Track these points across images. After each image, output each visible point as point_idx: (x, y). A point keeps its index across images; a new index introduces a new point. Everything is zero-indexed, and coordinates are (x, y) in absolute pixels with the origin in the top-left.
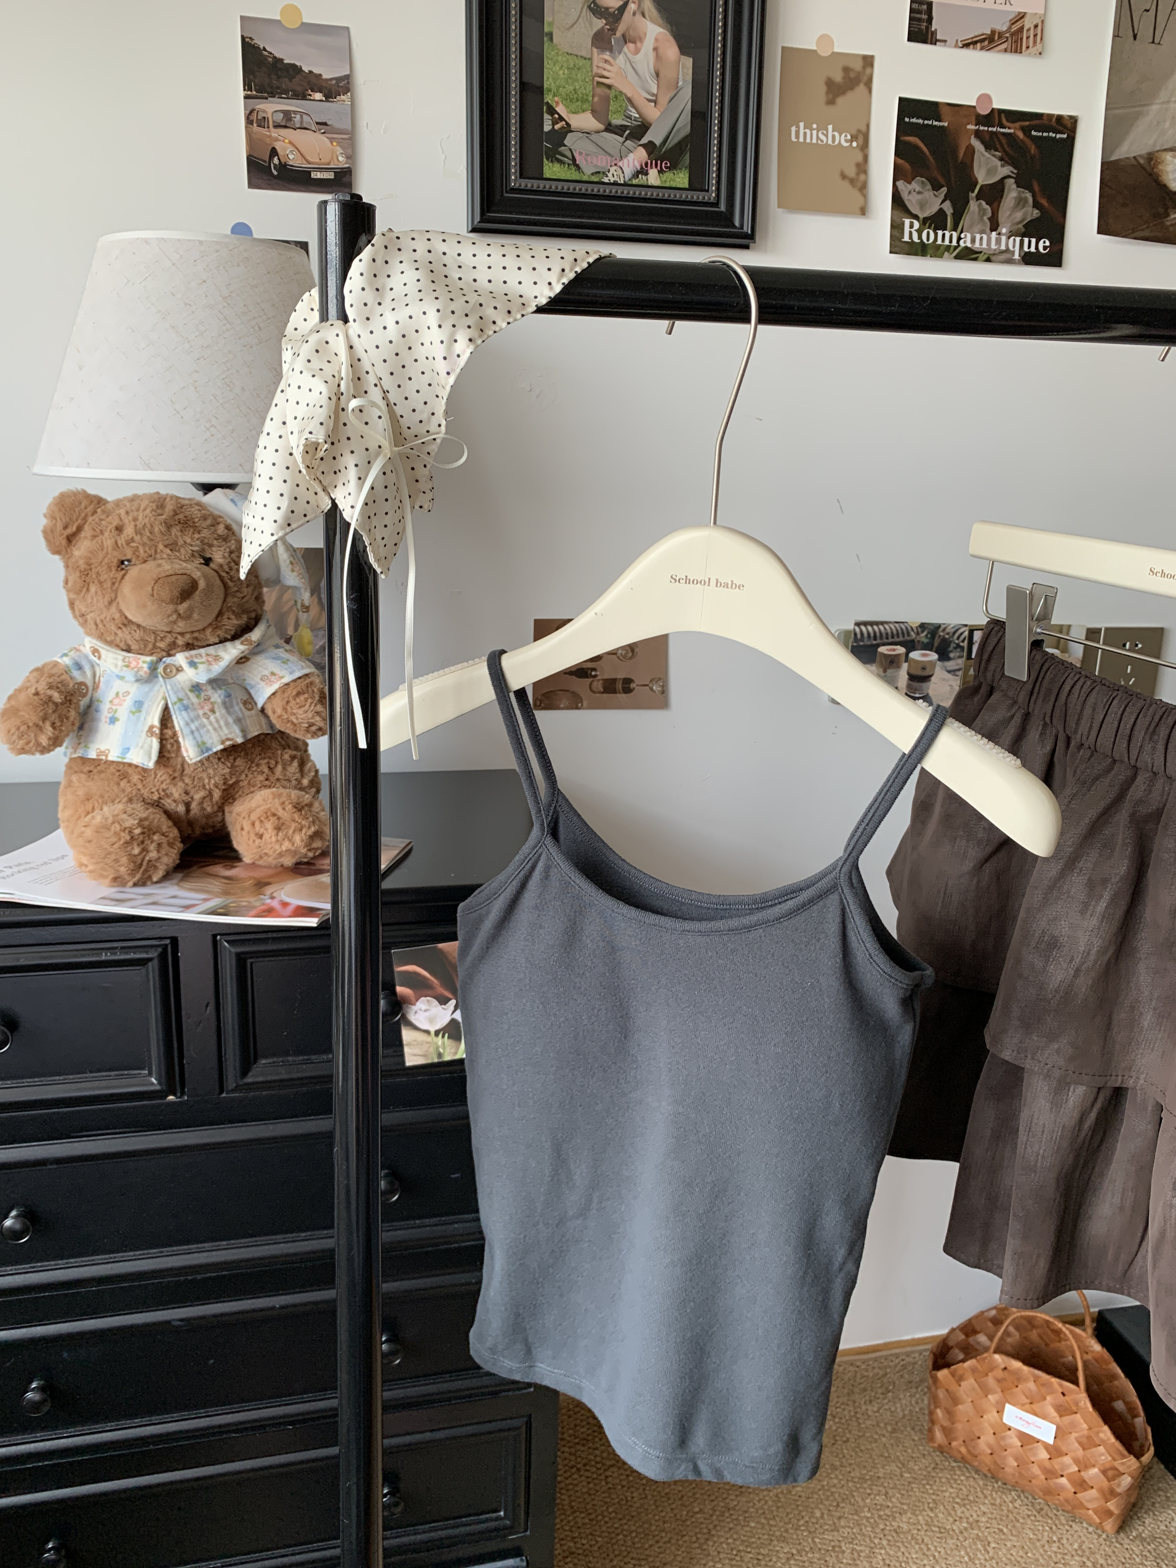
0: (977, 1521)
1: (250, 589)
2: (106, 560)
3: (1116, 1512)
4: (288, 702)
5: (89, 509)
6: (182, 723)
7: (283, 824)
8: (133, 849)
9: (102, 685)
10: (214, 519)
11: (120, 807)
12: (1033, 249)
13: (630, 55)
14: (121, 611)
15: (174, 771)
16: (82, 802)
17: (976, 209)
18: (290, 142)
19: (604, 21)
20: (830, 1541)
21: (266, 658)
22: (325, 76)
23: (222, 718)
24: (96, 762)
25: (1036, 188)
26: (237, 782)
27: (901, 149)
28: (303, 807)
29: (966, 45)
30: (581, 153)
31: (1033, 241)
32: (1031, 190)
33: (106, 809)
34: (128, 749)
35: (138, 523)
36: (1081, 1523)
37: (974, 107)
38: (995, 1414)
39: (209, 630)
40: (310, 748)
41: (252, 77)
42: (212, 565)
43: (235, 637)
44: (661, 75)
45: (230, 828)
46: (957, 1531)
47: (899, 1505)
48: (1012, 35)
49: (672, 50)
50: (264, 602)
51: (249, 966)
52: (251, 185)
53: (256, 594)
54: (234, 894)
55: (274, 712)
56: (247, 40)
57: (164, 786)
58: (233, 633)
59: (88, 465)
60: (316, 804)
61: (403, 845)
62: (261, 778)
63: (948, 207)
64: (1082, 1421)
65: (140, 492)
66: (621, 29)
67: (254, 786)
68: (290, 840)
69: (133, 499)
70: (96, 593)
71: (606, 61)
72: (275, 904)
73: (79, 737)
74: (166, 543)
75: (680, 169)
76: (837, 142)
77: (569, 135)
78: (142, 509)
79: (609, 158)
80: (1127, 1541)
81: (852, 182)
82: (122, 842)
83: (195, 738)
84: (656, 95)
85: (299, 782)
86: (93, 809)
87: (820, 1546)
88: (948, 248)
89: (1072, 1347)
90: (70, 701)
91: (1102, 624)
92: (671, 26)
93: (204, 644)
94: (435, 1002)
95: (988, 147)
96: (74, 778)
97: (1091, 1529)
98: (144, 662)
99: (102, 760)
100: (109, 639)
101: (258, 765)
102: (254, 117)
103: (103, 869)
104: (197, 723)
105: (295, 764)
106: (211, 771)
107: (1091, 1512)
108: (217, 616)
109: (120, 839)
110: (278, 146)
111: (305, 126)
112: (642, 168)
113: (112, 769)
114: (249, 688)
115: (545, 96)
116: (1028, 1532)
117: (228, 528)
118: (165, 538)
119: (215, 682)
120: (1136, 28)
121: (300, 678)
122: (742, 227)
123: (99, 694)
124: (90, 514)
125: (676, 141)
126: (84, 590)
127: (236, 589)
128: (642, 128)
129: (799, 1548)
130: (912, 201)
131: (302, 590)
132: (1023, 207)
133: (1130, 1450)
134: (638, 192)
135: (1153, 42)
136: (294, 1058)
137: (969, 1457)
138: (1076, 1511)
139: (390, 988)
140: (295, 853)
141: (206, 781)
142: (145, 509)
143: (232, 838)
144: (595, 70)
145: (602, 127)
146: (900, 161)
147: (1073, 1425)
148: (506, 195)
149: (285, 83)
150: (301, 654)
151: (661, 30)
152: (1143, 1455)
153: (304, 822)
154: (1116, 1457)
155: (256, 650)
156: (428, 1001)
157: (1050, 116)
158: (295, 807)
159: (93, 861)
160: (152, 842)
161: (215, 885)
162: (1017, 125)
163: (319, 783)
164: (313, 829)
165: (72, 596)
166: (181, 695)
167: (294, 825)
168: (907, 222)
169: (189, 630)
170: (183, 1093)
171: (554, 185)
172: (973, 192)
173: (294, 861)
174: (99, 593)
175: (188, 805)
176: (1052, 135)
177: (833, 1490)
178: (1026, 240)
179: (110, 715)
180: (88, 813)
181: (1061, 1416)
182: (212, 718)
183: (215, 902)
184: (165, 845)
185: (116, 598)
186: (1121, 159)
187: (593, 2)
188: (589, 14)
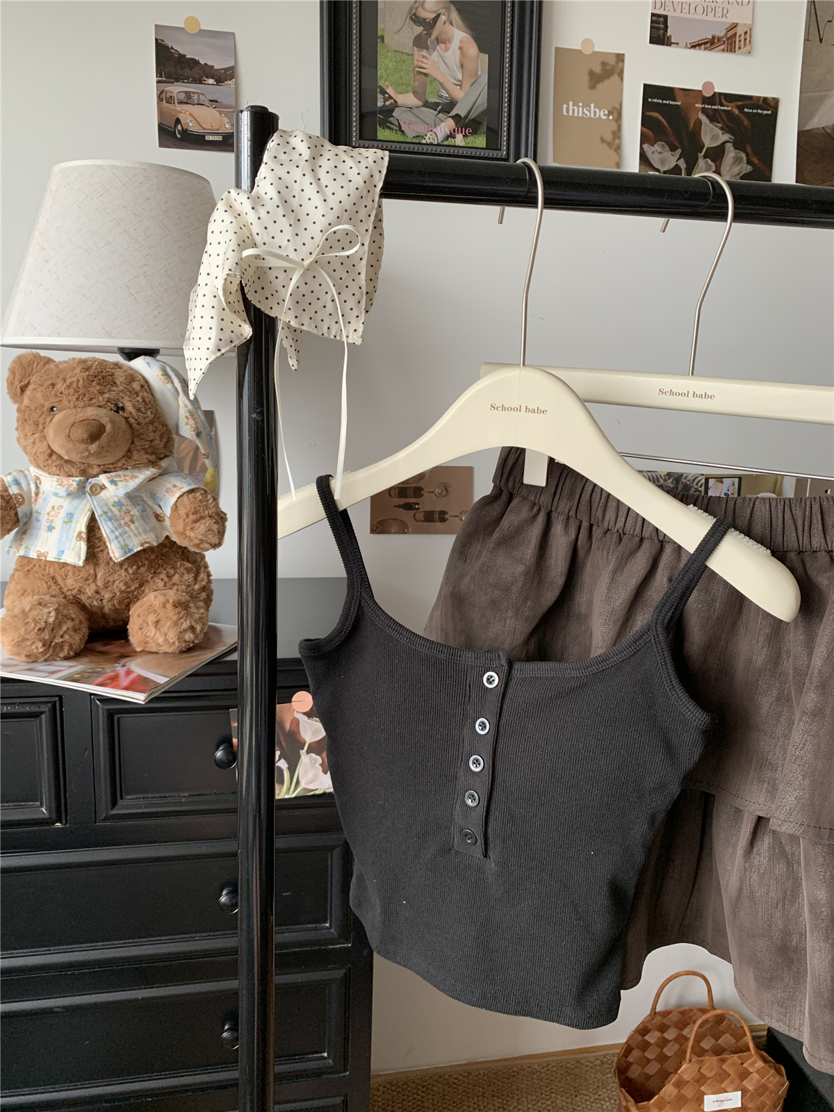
5: (39, 367)
6: (108, 531)
8: (45, 634)
13: (442, 53)
17: (704, 166)
18: (190, 114)
19: (422, 28)
22: (216, 67)
23: (140, 527)
25: (749, 149)
27: (646, 121)
29: (693, 47)
30: (405, 123)
32: (745, 152)
34: (63, 551)
37: (701, 91)
41: (162, 68)
42: (122, 412)
44: (465, 66)
48: (728, 39)
49: (473, 49)
51: (116, 720)
52: (162, 145)
56: (159, 41)
63: (682, 163)
66: (435, 33)
71: (424, 57)
76: (597, 116)
77: (397, 109)
79: (426, 126)
81: (609, 144)
84: (461, 81)
91: (808, 475)
92: (472, 31)
95: (711, 121)
98: (73, 481)
99: (42, 560)
102: (164, 96)
110: (181, 117)
111: (201, 103)
112: (451, 133)
115: (379, 81)
120: (821, 33)
123: (38, 507)
124: (38, 371)
125: (477, 113)
128: (452, 104)
130: (655, 159)
132: (740, 163)
134: (447, 150)
144: (416, 63)
145: (421, 104)
146: (645, 130)
149: (187, 72)
151: (465, 34)
155: (165, 472)
157: (758, 98)
162: (733, 104)
166: (105, 509)
170: (67, 821)
172: (701, 152)
176: (760, 111)
179: (47, 524)
182: (132, 526)
186: (812, 129)
187: (415, 14)
188: (412, 23)
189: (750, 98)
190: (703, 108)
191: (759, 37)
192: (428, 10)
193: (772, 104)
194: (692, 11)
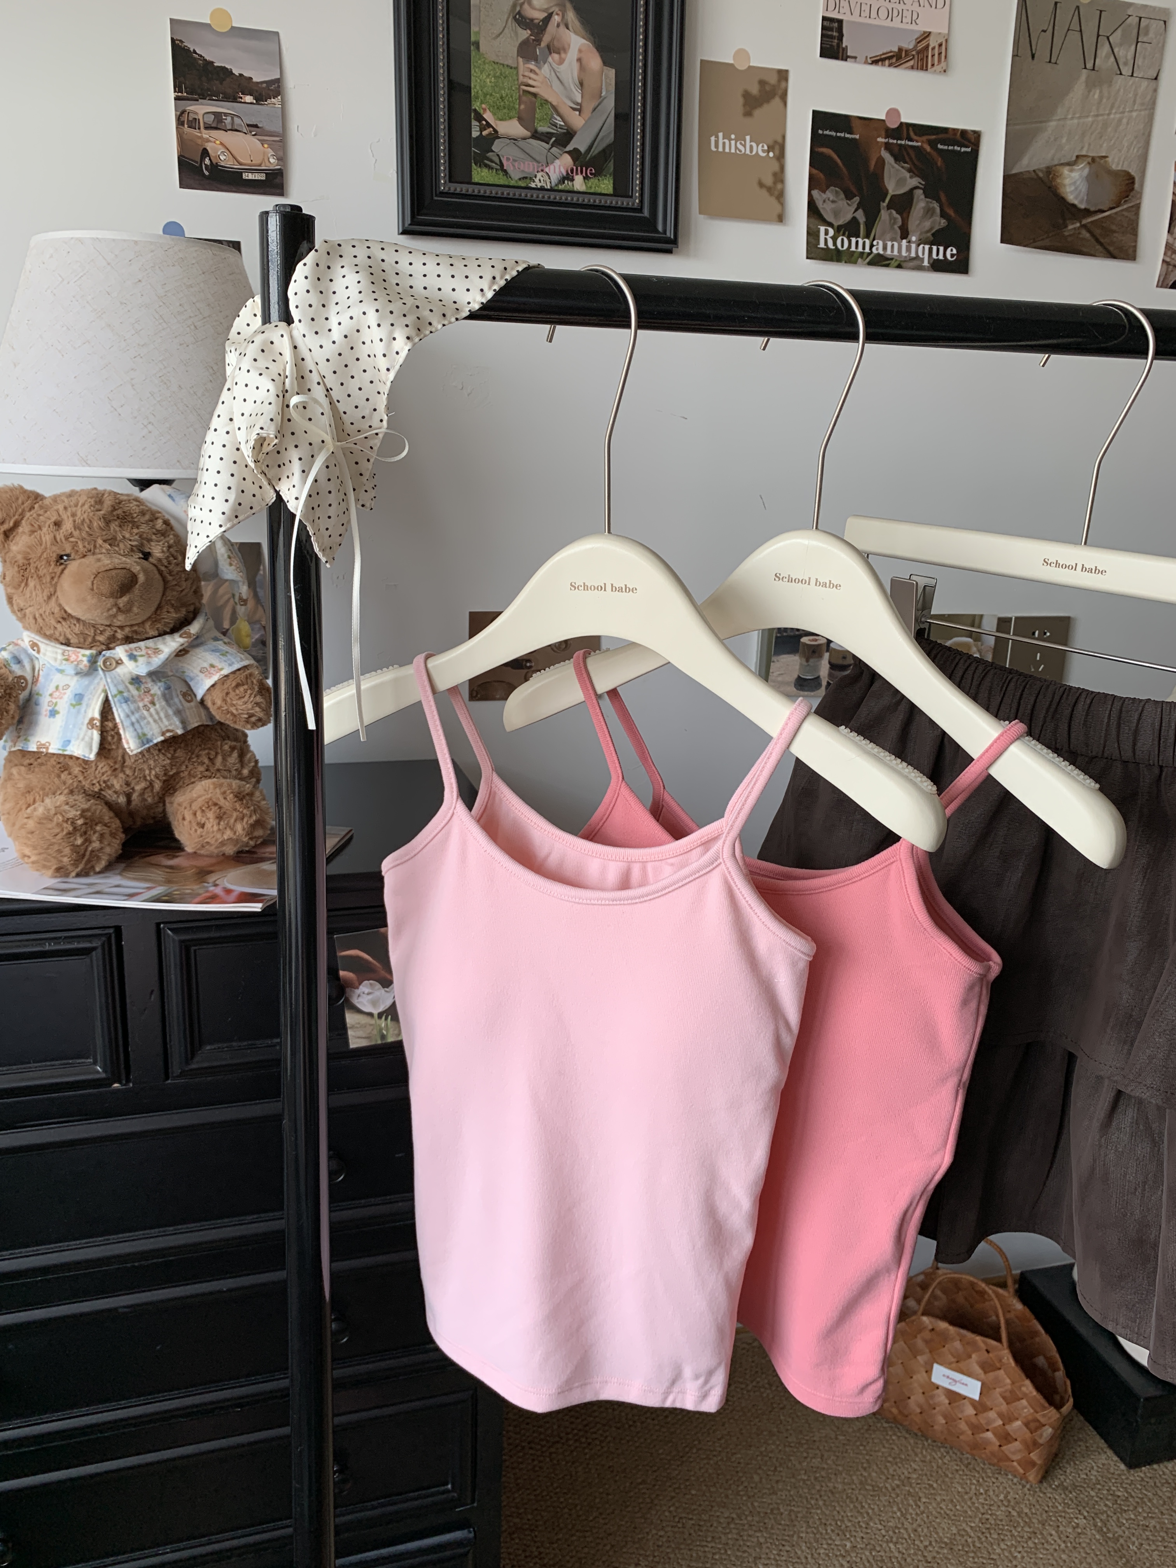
0: (909, 1478)
1: (189, 582)
2: (45, 555)
3: (1039, 1462)
4: (227, 694)
5: (25, 505)
6: (122, 715)
7: (225, 813)
8: (75, 839)
9: (41, 679)
10: (153, 515)
11: (62, 798)
12: (941, 257)
13: (554, 65)
14: (60, 605)
15: (115, 763)
16: (23, 794)
17: (888, 217)
18: (221, 144)
19: (529, 32)
20: (769, 1504)
21: (206, 651)
22: (255, 80)
23: (162, 710)
24: (37, 755)
25: (943, 198)
26: (177, 773)
27: (816, 160)
28: (244, 797)
29: (875, 62)
30: (508, 159)
31: (941, 249)
32: (938, 200)
33: (48, 801)
34: (69, 741)
35: (77, 518)
36: (1007, 1475)
37: (883, 121)
38: (924, 1374)
39: (149, 623)
40: (249, 739)
41: (182, 79)
42: (151, 559)
43: (173, 631)
44: (585, 83)
45: (171, 819)
46: (890, 1489)
47: (834, 1467)
48: (918, 53)
49: (595, 62)
50: (202, 596)
51: (192, 951)
52: (183, 185)
53: (194, 588)
54: (176, 882)
55: (214, 704)
56: (177, 42)
57: (105, 778)
58: (171, 626)
59: (25, 461)
60: (257, 794)
61: (344, 833)
62: (201, 768)
63: (861, 216)
64: (1005, 1376)
65: (78, 489)
66: (546, 39)
67: (194, 777)
68: (232, 829)
69: (71, 494)
70: (35, 587)
71: (531, 71)
72: (218, 891)
73: (18, 730)
74: (105, 538)
75: (605, 176)
76: (754, 153)
77: (497, 141)
78: (80, 504)
79: (535, 164)
80: (1049, 1490)
81: (770, 190)
82: (65, 833)
83: (135, 730)
84: (580, 105)
85: (239, 772)
86: (34, 802)
87: (758, 1509)
88: (862, 254)
89: (996, 1307)
90: (10, 694)
91: (1013, 614)
93: (144, 637)
94: (378, 986)
95: (897, 159)
96: (14, 771)
97: (1015, 1480)
98: (84, 655)
99: (42, 752)
100: (48, 633)
101: (198, 756)
102: (185, 118)
103: (45, 860)
104: (137, 715)
105: (235, 754)
106: (151, 762)
107: (1015, 1464)
108: (157, 609)
109: (63, 830)
110: (209, 147)
111: (236, 127)
112: (568, 174)
113: (53, 761)
114: (188, 680)
115: (473, 103)
116: (957, 1485)
117: (166, 523)
118: (104, 533)
119: (154, 675)
120: (1034, 48)
121: (239, 670)
122: (665, 232)
123: (39, 687)
124: (27, 509)
125: (600, 148)
126: (23, 585)
127: (175, 583)
128: (569, 135)
129: (739, 1511)
130: (826, 210)
131: (240, 584)
132: (932, 215)
133: (1051, 1402)
134: (564, 197)
135: (1050, 62)
136: (240, 1044)
137: (899, 1417)
138: (1001, 1464)
139: (333, 972)
140: (237, 841)
141: (147, 772)
142: (83, 505)
143: (173, 827)
144: (521, 78)
145: (528, 134)
146: (815, 171)
147: (997, 1381)
148: (436, 198)
149: (215, 85)
150: (239, 646)
151: (584, 41)
152: (1061, 1407)
153: (245, 811)
154: (1038, 1409)
155: (195, 643)
156: (371, 984)
157: (955, 130)
158: (236, 796)
159: (36, 852)
160: (95, 833)
161: (158, 874)
162: (925, 138)
163: (259, 773)
164: (254, 818)
165: (10, 590)
166: (121, 688)
167: (235, 814)
168: (822, 229)
169: (128, 624)
170: (128, 1081)
171: (482, 190)
172: (884, 202)
173: (235, 849)
174: (38, 587)
175: (129, 796)
176: (957, 148)
177: (770, 1455)
178: (935, 248)
179: (50, 708)
180: (29, 806)
181: (985, 1373)
182: (152, 710)
183: (159, 890)
184: (107, 836)
185: (55, 592)
186: (1021, 173)
187: (519, 13)
188: (515, 24)
189: (945, 130)
190: (887, 144)
191: (958, 51)
192: (537, 7)
193: (973, 140)
194: (874, 14)
